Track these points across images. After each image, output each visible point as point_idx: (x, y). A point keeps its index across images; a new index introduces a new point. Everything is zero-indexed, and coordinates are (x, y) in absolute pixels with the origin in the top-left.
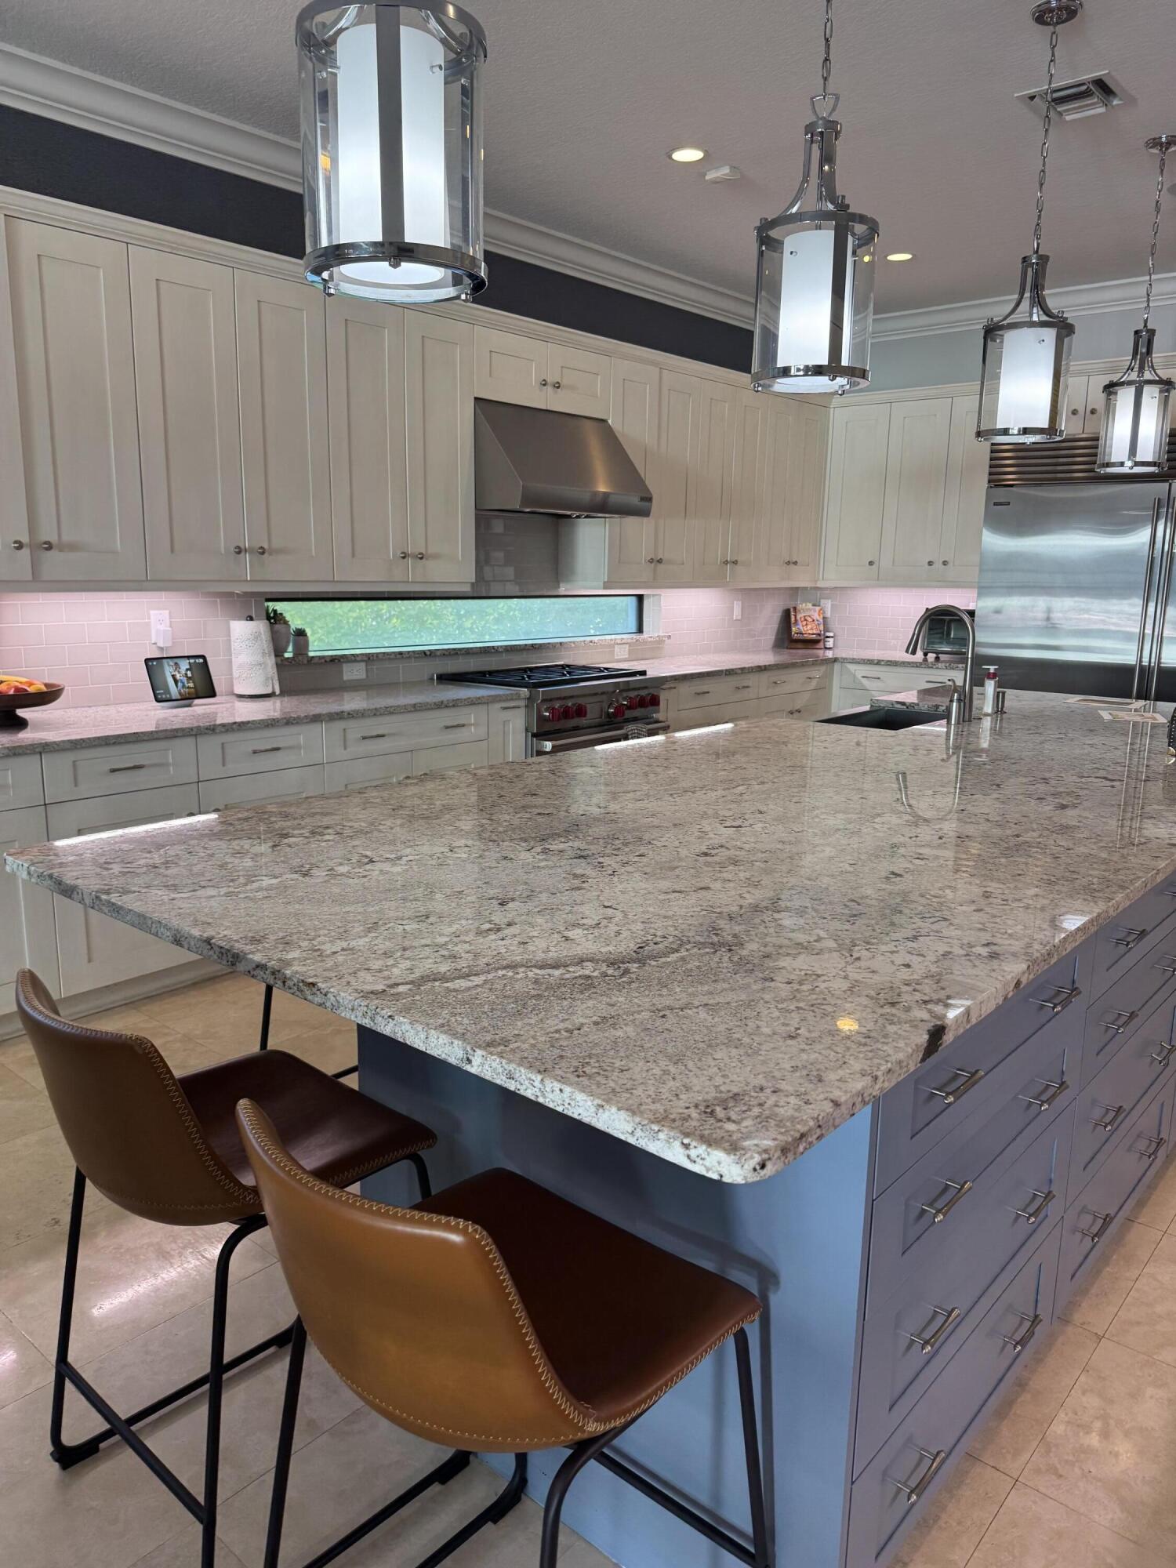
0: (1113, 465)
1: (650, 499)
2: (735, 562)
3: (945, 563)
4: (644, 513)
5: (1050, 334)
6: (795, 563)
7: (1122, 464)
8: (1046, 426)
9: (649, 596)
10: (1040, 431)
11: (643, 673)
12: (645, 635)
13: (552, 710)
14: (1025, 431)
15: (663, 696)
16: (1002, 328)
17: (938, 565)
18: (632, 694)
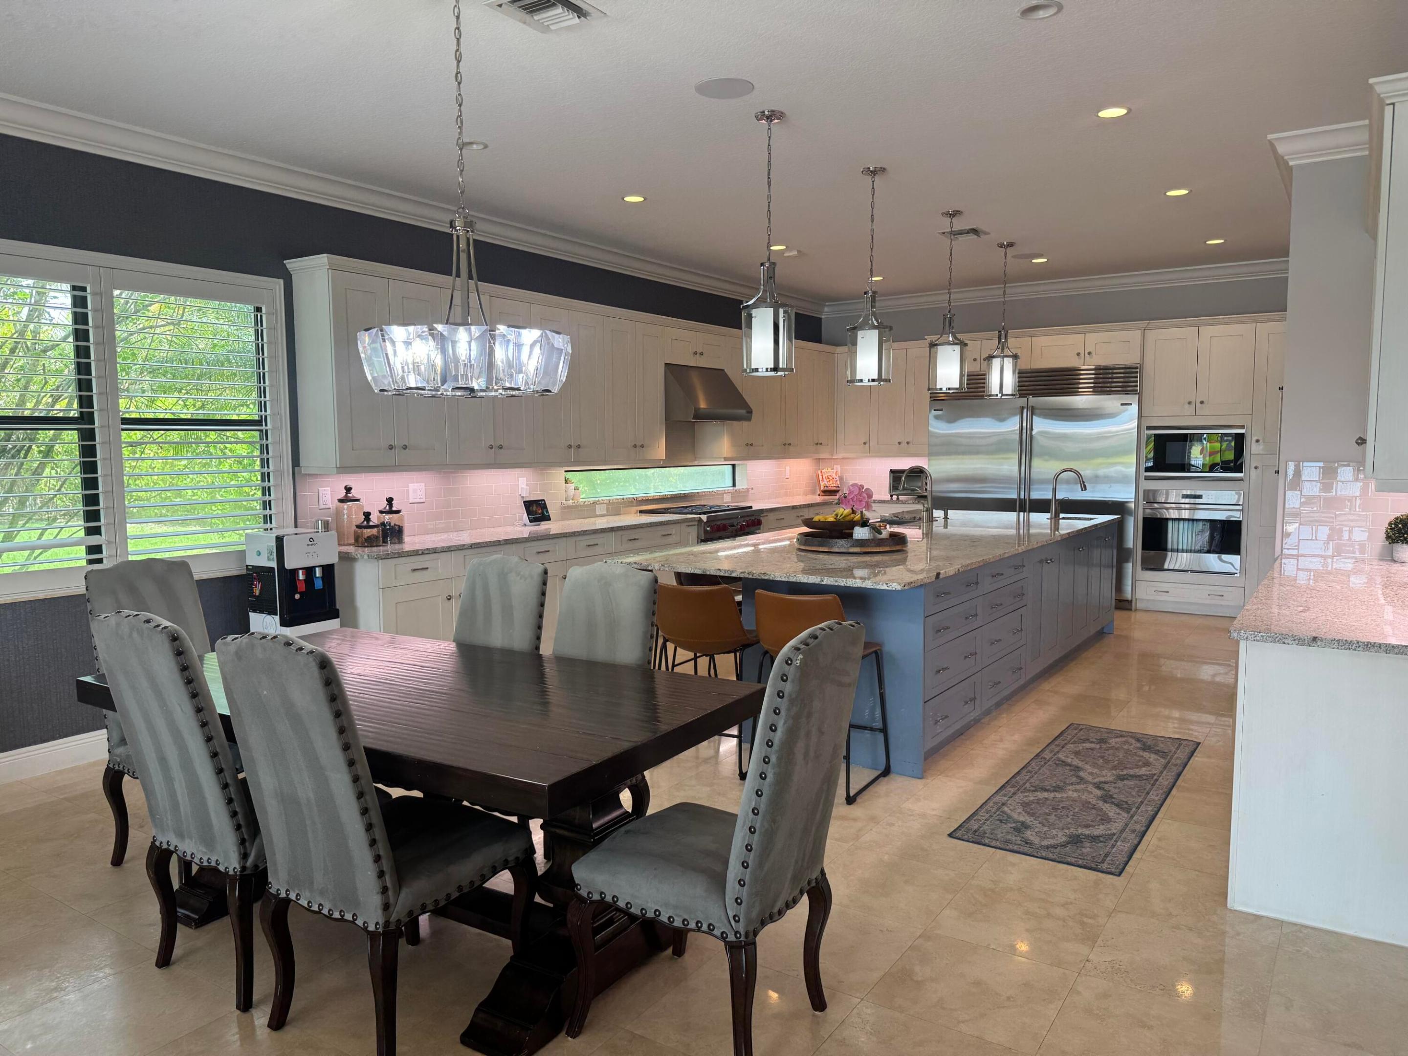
0: (993, 395)
1: (752, 412)
2: (790, 444)
3: (908, 443)
4: (749, 419)
5: (957, 348)
6: (821, 444)
7: (997, 395)
8: (958, 386)
9: (739, 464)
10: (957, 389)
11: (751, 507)
12: (737, 487)
13: (712, 527)
14: (949, 389)
15: (763, 520)
16: (936, 345)
17: (904, 444)
18: (747, 519)
